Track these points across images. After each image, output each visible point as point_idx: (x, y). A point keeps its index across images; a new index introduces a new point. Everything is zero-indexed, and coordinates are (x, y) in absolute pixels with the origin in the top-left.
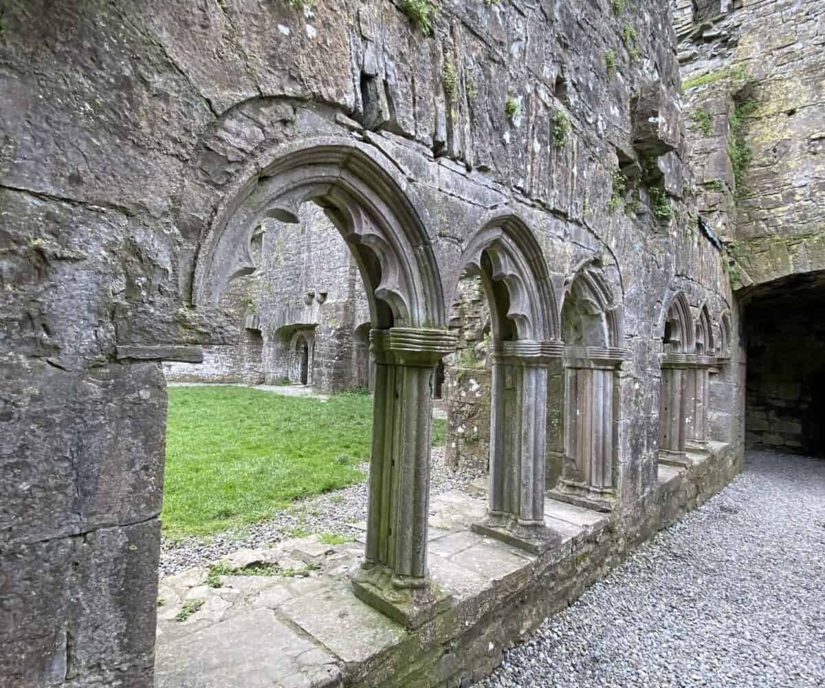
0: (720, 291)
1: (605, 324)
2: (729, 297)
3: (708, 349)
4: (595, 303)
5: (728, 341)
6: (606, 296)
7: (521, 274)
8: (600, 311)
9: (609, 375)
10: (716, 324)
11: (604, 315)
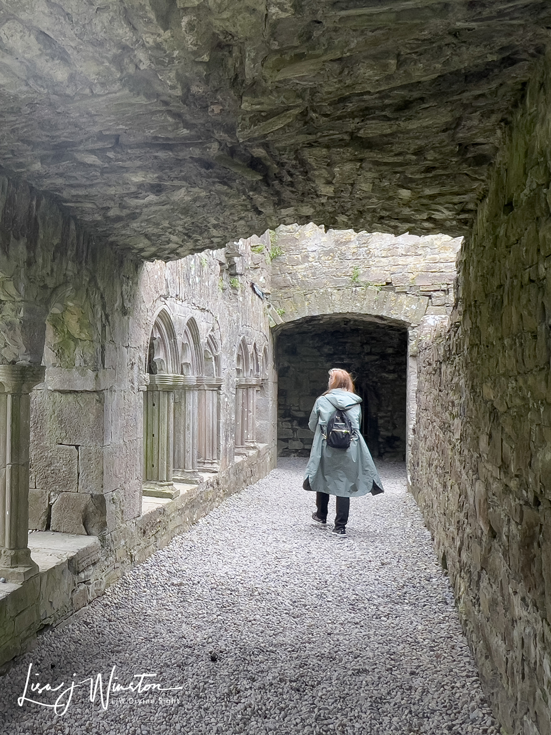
0: (263, 330)
1: (214, 363)
2: (267, 332)
3: (255, 373)
4: (210, 351)
5: (267, 366)
6: (215, 347)
7: (189, 342)
8: (212, 356)
9: (215, 393)
10: (261, 354)
11: (213, 358)
